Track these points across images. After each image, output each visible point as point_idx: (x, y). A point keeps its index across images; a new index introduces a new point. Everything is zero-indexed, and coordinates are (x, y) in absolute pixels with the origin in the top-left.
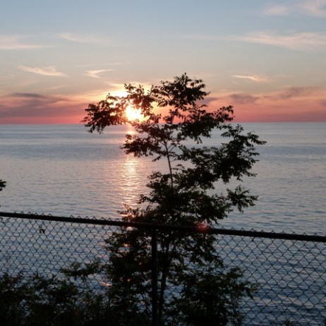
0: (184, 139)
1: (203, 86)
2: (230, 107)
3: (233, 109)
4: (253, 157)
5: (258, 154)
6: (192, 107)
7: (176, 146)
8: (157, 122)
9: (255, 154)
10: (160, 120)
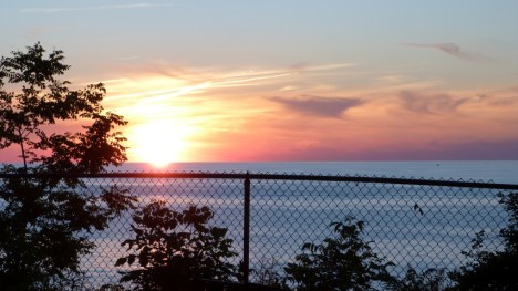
0: (42, 123)
1: (61, 58)
2: (100, 84)
3: (105, 87)
4: (120, 143)
5: (125, 139)
6: (51, 83)
7: (31, 131)
8: (10, 101)
9: (121, 139)
10: (13, 100)
